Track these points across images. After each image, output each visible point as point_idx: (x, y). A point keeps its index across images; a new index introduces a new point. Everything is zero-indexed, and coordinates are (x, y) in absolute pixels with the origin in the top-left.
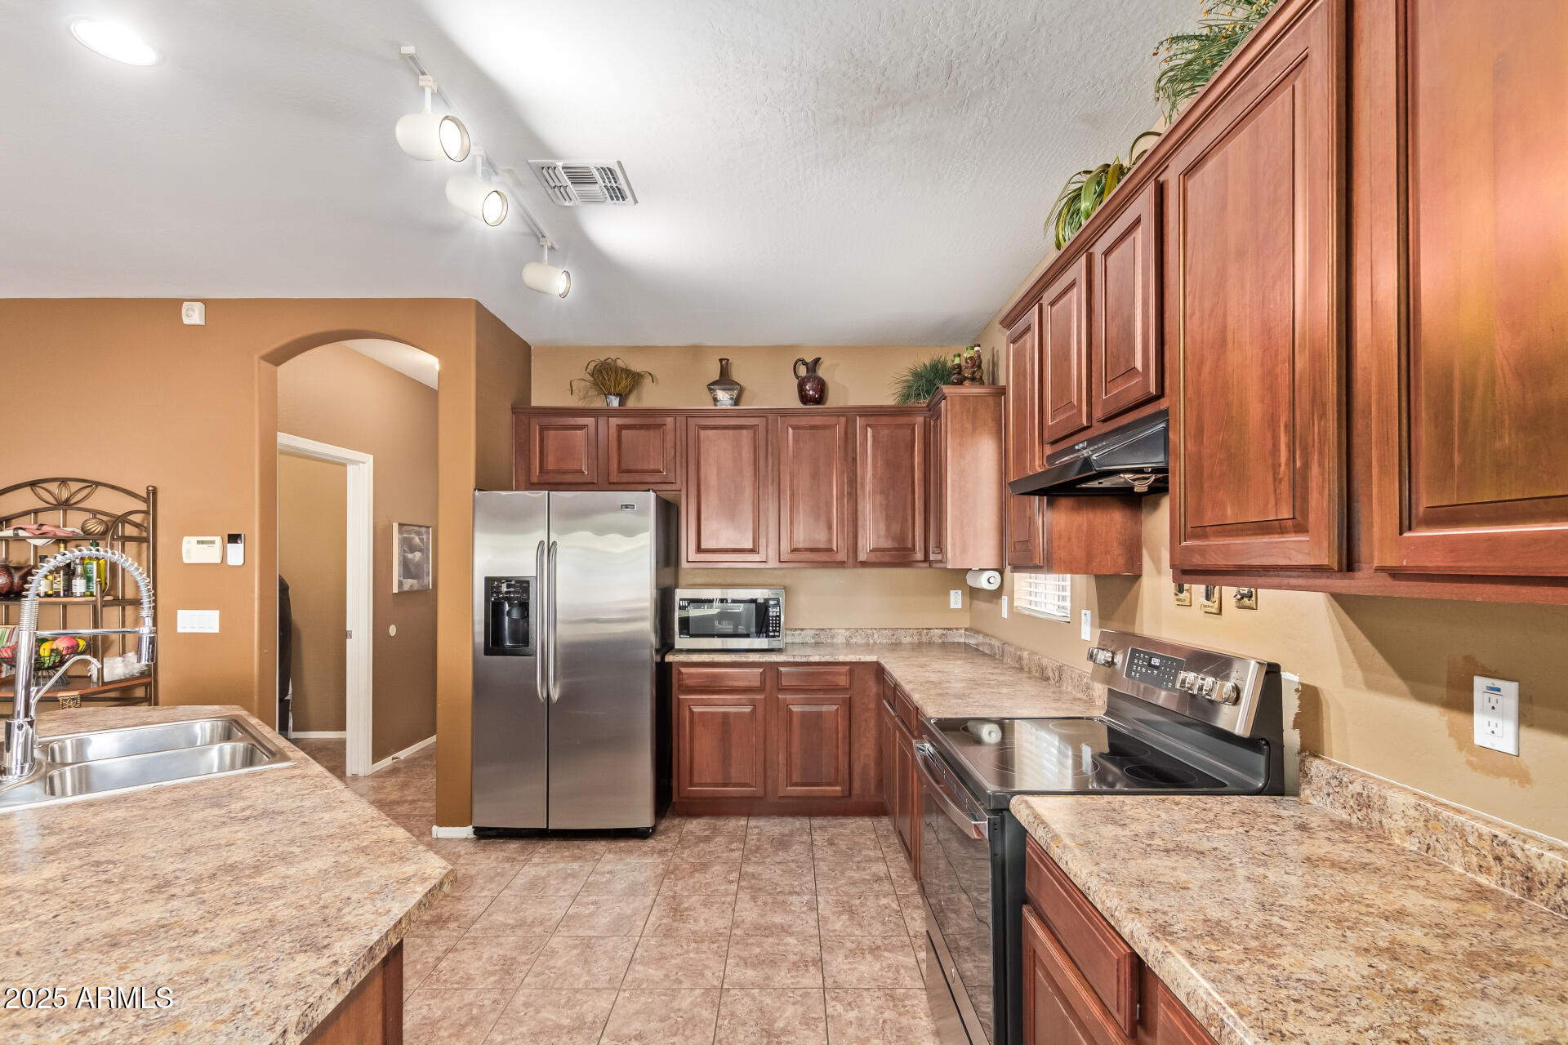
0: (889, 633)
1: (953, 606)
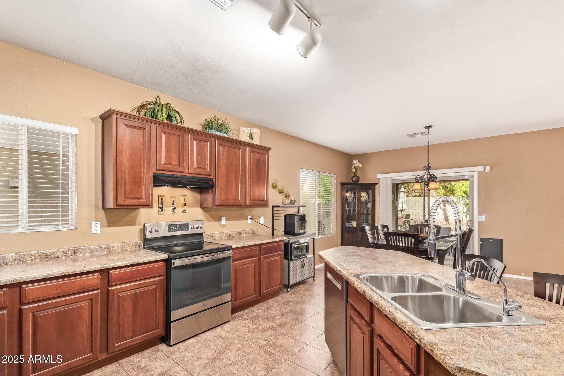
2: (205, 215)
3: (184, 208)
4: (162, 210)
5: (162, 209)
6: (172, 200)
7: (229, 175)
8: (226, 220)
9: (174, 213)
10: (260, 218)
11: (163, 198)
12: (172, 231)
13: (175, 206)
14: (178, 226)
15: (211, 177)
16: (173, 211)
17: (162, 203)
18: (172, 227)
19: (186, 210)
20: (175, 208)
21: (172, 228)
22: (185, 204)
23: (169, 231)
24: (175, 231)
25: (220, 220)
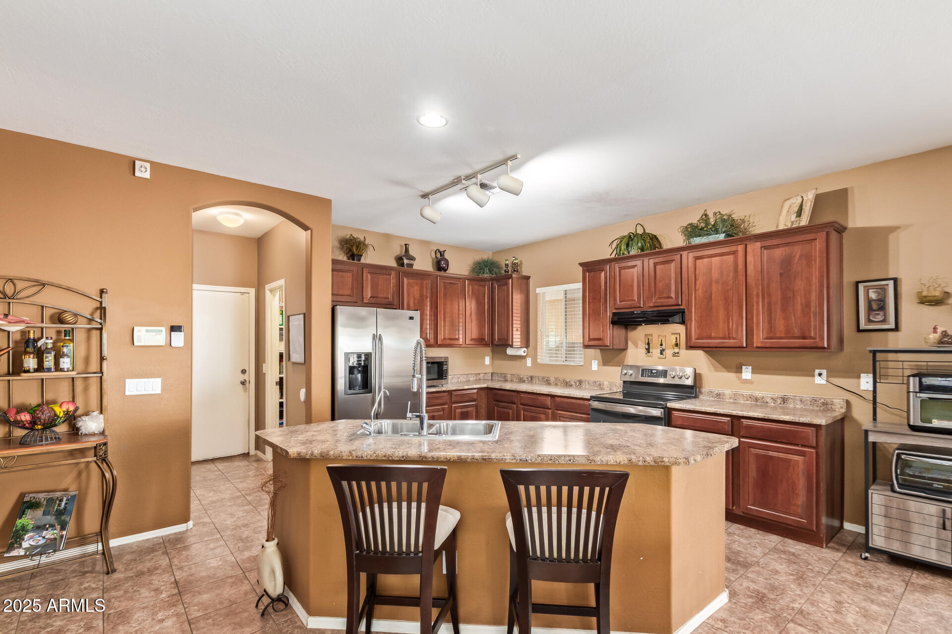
0: (465, 376)
1: (486, 363)
2: (710, 361)
3: (677, 350)
4: (649, 352)
5: (648, 350)
6: (660, 340)
7: (711, 299)
8: (753, 373)
9: (662, 356)
10: (859, 377)
11: (650, 338)
12: (645, 377)
13: (664, 347)
14: (653, 371)
15: (682, 307)
16: (661, 353)
17: (648, 344)
18: (646, 371)
19: (678, 353)
20: (664, 350)
21: (646, 373)
22: (677, 345)
23: (642, 376)
24: (649, 376)
25: (739, 370)
